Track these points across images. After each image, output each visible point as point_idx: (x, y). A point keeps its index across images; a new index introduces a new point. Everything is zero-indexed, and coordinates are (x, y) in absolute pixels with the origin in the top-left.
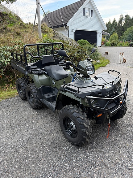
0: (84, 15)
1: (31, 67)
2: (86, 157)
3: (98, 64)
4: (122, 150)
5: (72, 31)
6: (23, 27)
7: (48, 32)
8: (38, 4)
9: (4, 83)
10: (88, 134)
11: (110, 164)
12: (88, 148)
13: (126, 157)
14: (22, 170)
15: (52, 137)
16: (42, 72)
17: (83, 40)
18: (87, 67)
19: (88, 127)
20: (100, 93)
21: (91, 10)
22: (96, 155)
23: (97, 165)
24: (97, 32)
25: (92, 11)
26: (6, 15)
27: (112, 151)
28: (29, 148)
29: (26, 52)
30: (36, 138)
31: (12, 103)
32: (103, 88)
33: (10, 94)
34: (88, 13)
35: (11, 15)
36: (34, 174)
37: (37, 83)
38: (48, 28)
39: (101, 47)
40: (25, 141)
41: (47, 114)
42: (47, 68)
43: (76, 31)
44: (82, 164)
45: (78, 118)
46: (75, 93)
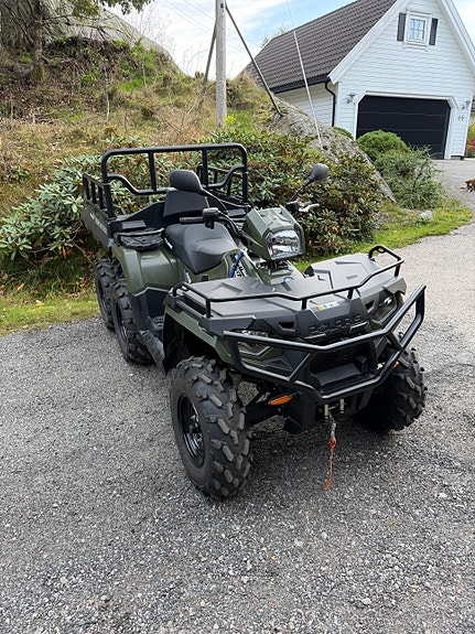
0: (400, 38)
1: (126, 226)
2: (223, 536)
3: (424, 223)
4: (363, 538)
5: (349, 102)
6: (172, 89)
7: (253, 105)
8: (221, 7)
9: (74, 273)
10: (231, 457)
11: (296, 573)
12: (244, 509)
13: (367, 562)
14: (17, 537)
15: (145, 455)
16: (154, 242)
17: (381, 134)
18: (268, 231)
19: (234, 434)
20: (289, 325)
21: (431, 17)
22: (260, 534)
23: (249, 567)
24: (452, 103)
25: (435, 22)
26: (125, 48)
27: (325, 535)
28: (63, 477)
29: (108, 175)
30: (97, 453)
31: (77, 338)
32: (304, 306)
33: (78, 310)
34: (417, 30)
35: (141, 50)
36: (45, 556)
37: (132, 277)
38: (256, 92)
39: (462, 158)
40: (61, 456)
41: (162, 385)
42: (174, 229)
43: (367, 98)
44: (200, 555)
45: (206, 403)
46: (201, 315)
